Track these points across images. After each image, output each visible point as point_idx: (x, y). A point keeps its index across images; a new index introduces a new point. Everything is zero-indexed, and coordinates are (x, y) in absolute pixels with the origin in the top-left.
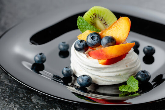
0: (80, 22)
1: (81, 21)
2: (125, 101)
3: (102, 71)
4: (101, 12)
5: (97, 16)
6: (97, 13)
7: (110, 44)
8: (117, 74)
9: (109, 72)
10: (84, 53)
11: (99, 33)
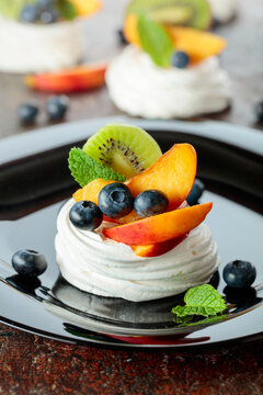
0: (74, 161)
1: (78, 159)
2: (188, 337)
3: (141, 268)
4: (125, 135)
5: (116, 144)
6: (115, 138)
7: (157, 208)
8: (175, 272)
9: (157, 270)
10: (93, 231)
11: (126, 183)
